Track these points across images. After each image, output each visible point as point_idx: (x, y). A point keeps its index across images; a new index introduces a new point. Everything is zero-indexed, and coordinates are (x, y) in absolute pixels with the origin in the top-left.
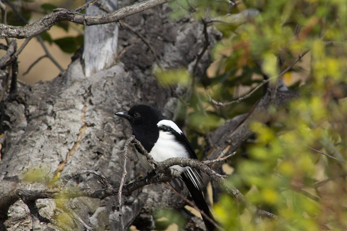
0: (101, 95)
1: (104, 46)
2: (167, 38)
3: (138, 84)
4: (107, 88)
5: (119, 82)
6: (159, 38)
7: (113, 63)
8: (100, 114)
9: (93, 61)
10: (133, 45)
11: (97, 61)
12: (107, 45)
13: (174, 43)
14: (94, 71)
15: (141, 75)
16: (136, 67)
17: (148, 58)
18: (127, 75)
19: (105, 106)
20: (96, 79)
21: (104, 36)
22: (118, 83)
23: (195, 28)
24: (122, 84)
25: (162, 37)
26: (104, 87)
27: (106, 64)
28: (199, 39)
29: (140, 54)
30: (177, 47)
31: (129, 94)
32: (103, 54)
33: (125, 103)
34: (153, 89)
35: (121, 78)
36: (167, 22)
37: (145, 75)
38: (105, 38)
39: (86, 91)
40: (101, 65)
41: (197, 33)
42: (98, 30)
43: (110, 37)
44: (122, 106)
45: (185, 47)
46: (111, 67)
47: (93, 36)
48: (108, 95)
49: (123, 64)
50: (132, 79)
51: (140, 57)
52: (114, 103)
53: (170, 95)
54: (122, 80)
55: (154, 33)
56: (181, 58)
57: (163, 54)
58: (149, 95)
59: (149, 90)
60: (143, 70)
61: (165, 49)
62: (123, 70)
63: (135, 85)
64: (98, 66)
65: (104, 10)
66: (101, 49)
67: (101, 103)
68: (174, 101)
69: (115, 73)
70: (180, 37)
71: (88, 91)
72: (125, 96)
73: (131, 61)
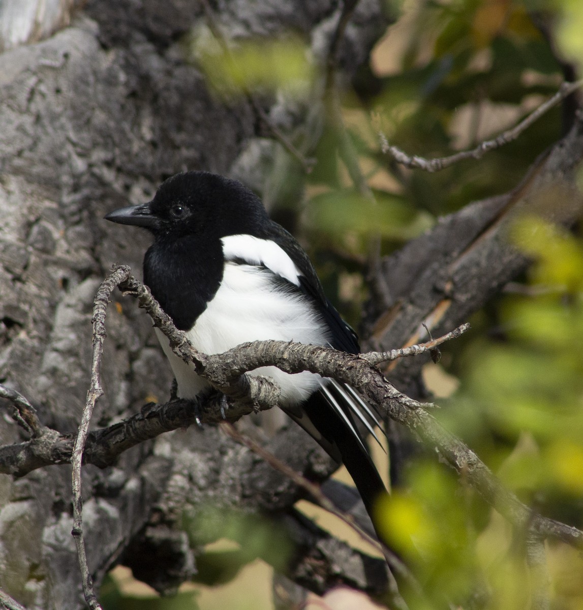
0: (21, 129)
3: (143, 93)
4: (38, 105)
5: (80, 83)
7: (62, 19)
8: (17, 192)
15: (154, 64)
16: (138, 36)
18: (107, 60)
19: (32, 162)
22: (75, 88)
24: (90, 90)
26: (30, 100)
27: (36, 24)
31: (112, 124)
33: (99, 155)
34: (193, 110)
35: (88, 70)
37: (168, 61)
40: (19, 28)
44: (90, 166)
46: (53, 33)
48: (43, 127)
49: (93, 25)
50: (122, 77)
52: (64, 154)
53: (250, 129)
54: (91, 79)
56: (288, 8)
58: (180, 129)
59: (179, 114)
60: (161, 44)
62: (95, 45)
63: (133, 95)
64: (9, 31)
67: (20, 154)
68: (263, 149)
69: (66, 56)
72: (100, 132)
73: (122, 14)
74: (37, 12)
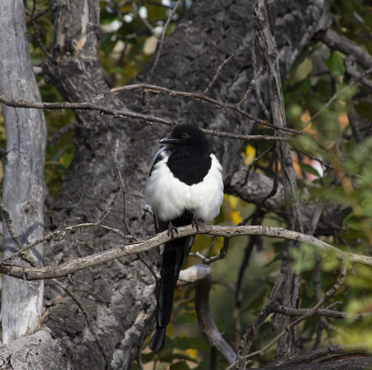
0: (23, 368)
1: (26, 306)
2: (101, 297)
3: (68, 355)
4: (30, 359)
5: (45, 351)
6: (91, 297)
7: (38, 327)
9: (13, 324)
10: (58, 305)
11: (17, 324)
12: (30, 305)
13: (108, 304)
14: (14, 337)
15: (69, 344)
16: (64, 333)
17: (78, 322)
18: (55, 342)
20: (16, 347)
21: (26, 293)
22: (44, 353)
23: (133, 286)
24: (49, 354)
25: (94, 296)
26: (27, 357)
27: (29, 328)
28: (138, 300)
29: (67, 317)
30: (112, 309)
31: (57, 366)
32: (25, 315)
34: (85, 361)
35: (48, 346)
36: (100, 278)
37: (74, 343)
38: (29, 296)
39: (4, 362)
40: (22, 330)
41: (136, 292)
42: (20, 286)
43: (35, 295)
45: (121, 309)
46: (34, 332)
47: (12, 293)
49: (49, 329)
50: (60, 349)
51: (68, 321)
54: (49, 349)
55: (84, 291)
56: (117, 324)
57: (95, 318)
59: (79, 363)
60: (72, 337)
61: (98, 311)
62: (50, 336)
63: (64, 355)
64: (19, 331)
65: (27, 261)
66: (22, 309)
69: (40, 340)
70: (116, 297)
71: (7, 362)
73: (58, 326)
74: (29, 324)
